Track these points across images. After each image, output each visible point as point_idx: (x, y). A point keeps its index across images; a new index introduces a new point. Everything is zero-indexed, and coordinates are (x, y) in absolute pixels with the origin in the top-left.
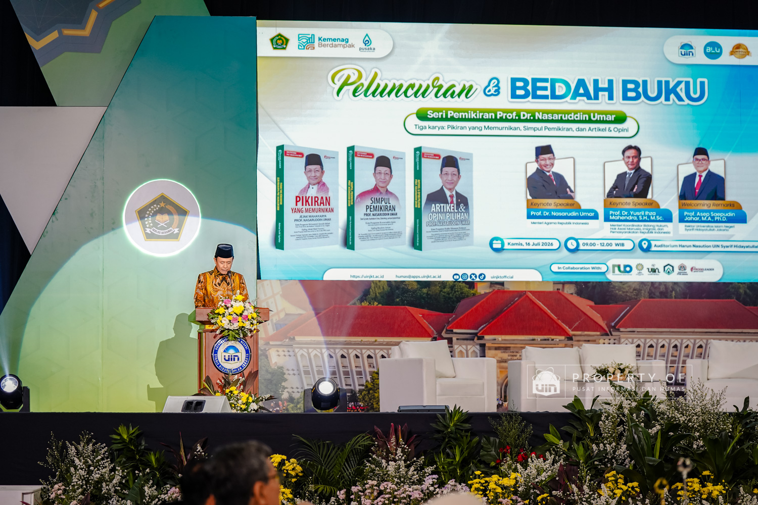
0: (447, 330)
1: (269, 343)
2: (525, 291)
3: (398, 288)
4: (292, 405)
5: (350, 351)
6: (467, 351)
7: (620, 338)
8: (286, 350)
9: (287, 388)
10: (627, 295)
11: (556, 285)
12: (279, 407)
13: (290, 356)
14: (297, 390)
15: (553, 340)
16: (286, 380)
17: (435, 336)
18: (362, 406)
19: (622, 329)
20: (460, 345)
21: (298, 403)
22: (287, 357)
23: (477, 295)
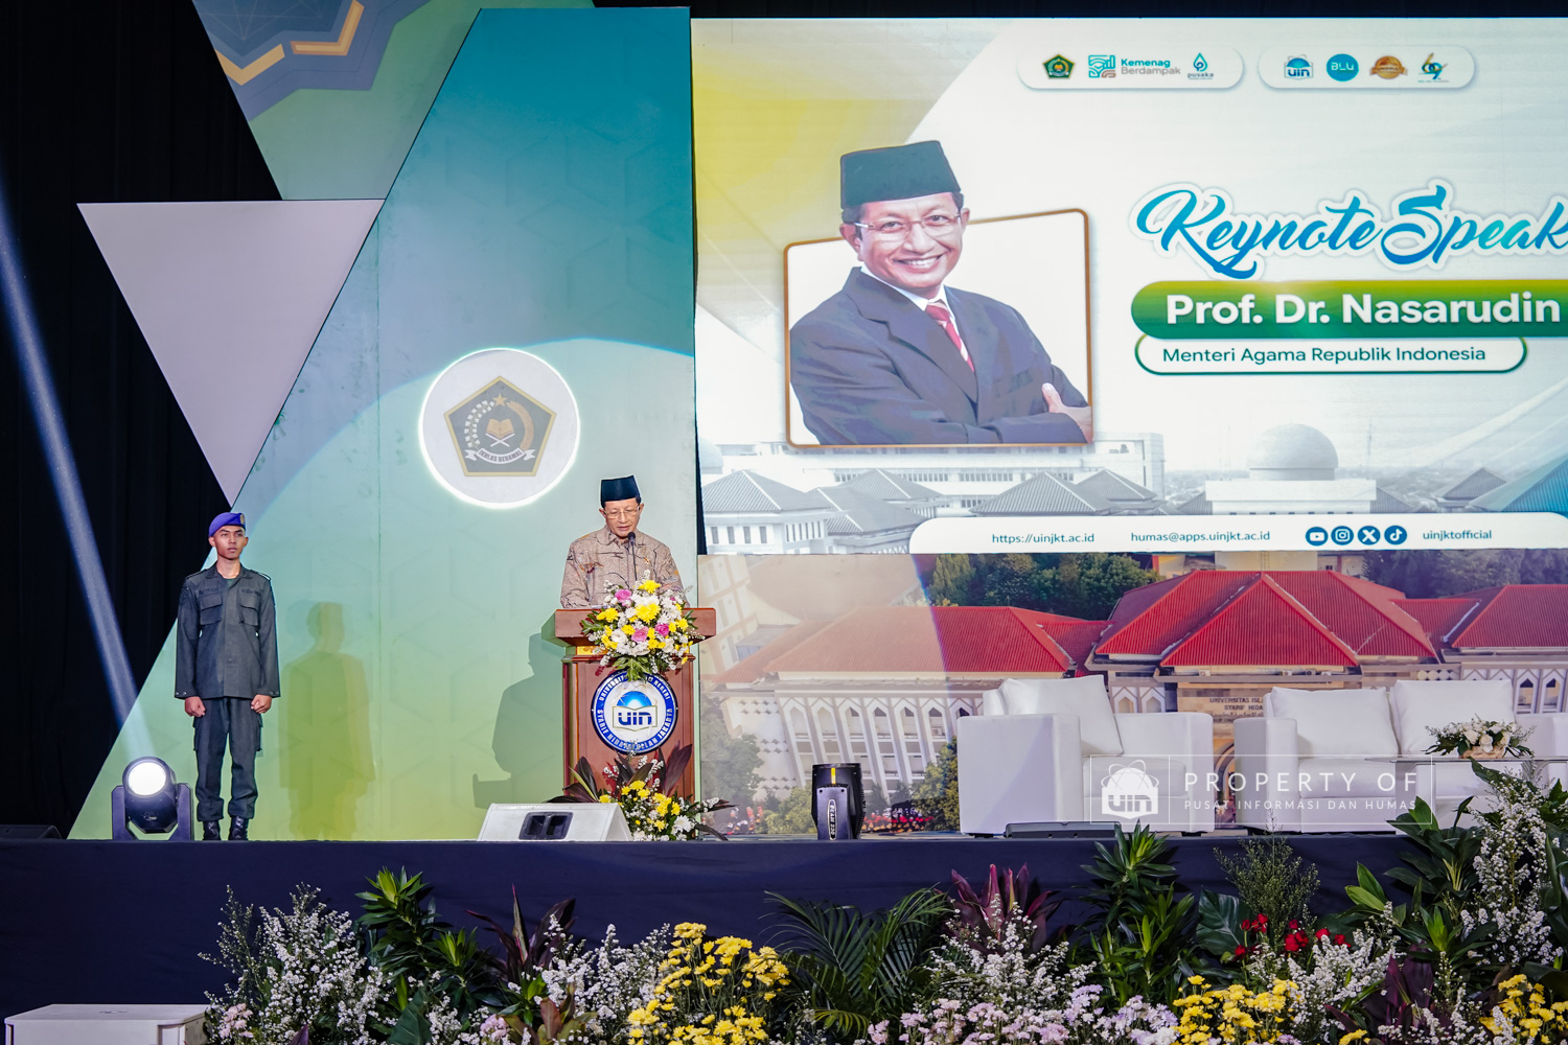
0: (1096, 656)
1: (724, 686)
2: (1260, 572)
3: (991, 569)
4: (774, 815)
5: (894, 701)
6: (1138, 699)
7: (1460, 668)
8: (760, 700)
9: (763, 779)
10: (1473, 578)
11: (1324, 558)
12: (748, 820)
13: (768, 712)
14: (784, 784)
15: (1318, 674)
16: (760, 763)
17: (1071, 668)
18: (920, 815)
19: (1464, 650)
20: (1124, 687)
21: (787, 810)
22: (764, 715)
23: (1158, 581)
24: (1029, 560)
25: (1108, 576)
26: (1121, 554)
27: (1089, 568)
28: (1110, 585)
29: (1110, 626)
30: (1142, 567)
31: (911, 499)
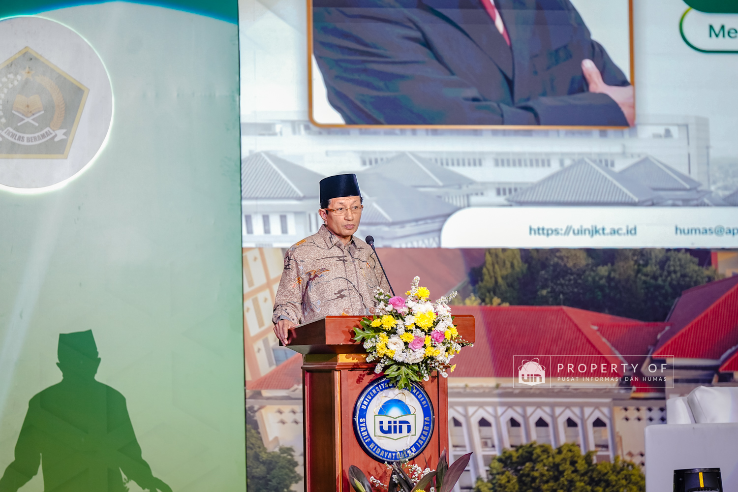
0: (653, 360)
23: (716, 280)
24: (583, 255)
25: (665, 273)
26: (678, 250)
27: (646, 265)
28: (667, 283)
29: (667, 328)
30: (701, 264)
31: (444, 187)
